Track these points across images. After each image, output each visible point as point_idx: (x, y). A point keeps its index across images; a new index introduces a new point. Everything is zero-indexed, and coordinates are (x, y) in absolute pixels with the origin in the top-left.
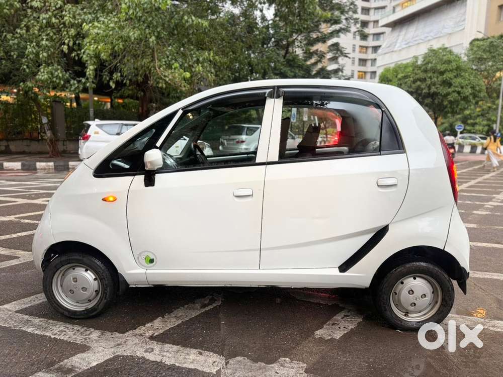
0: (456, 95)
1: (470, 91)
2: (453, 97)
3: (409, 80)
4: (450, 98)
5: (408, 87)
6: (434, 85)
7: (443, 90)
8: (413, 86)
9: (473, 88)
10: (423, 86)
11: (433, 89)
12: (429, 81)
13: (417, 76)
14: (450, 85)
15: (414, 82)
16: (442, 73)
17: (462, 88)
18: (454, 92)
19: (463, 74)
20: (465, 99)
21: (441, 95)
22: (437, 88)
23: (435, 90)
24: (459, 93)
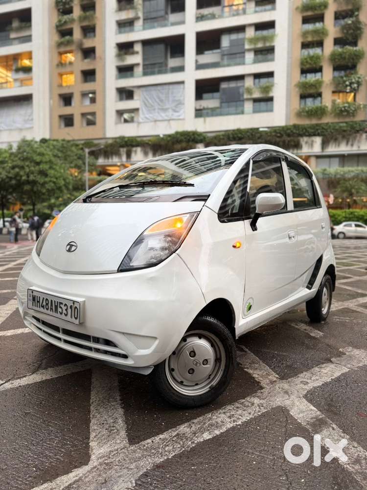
0: (52, 185)
1: (63, 182)
2: (50, 186)
3: (7, 166)
4: (47, 186)
5: (7, 172)
6: (33, 173)
7: (41, 179)
8: (12, 171)
9: (64, 180)
10: (22, 173)
11: (32, 177)
12: (27, 170)
13: (15, 163)
14: (46, 175)
15: (13, 168)
16: (38, 164)
17: (57, 178)
18: (50, 181)
19: (54, 167)
20: (59, 188)
21: (39, 183)
22: (35, 176)
23: (34, 178)
24: (54, 183)
